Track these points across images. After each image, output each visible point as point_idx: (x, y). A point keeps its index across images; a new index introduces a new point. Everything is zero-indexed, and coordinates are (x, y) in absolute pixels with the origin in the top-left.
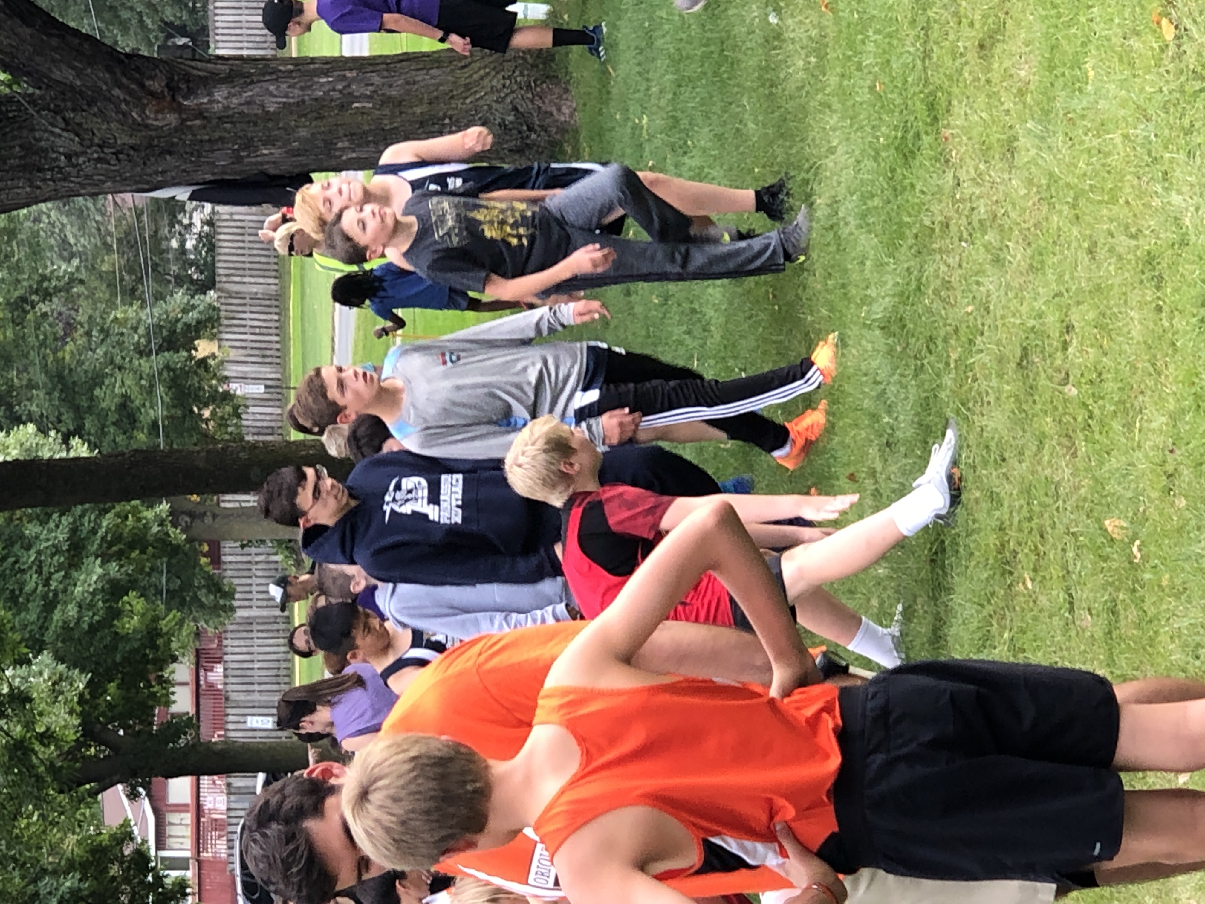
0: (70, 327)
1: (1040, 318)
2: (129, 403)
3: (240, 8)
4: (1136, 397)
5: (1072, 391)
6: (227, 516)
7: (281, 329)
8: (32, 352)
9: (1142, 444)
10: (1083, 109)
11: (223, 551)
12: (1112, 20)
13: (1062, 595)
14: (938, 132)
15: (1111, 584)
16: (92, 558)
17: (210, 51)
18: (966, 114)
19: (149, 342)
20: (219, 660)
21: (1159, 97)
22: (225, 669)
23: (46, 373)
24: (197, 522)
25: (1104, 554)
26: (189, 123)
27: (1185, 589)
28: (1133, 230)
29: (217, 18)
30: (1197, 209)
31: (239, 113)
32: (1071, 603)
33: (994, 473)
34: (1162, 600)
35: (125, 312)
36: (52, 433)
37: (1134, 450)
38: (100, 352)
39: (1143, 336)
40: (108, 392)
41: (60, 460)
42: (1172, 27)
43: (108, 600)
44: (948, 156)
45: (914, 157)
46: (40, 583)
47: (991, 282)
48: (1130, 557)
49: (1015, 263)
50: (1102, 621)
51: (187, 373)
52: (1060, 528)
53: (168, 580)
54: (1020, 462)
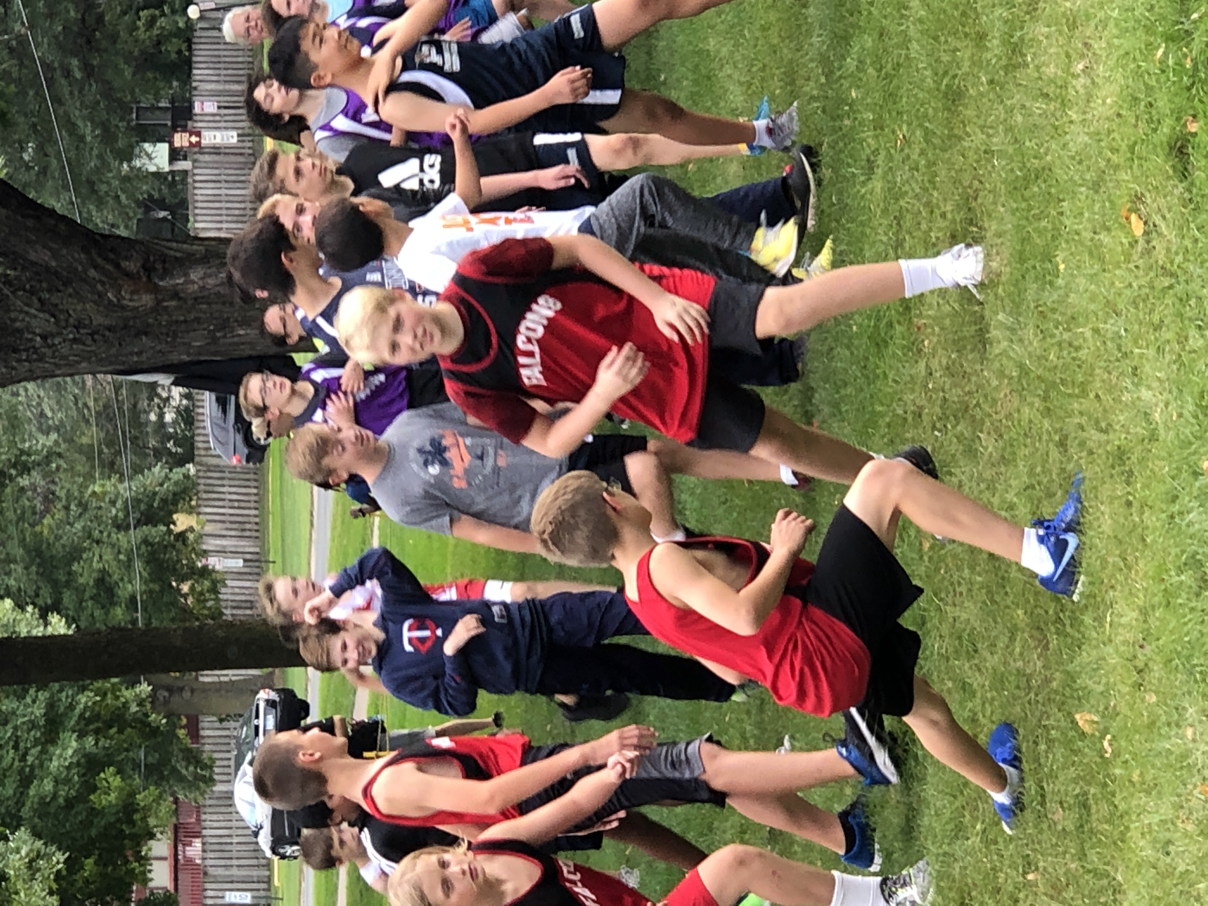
0: (49, 498)
1: (1012, 509)
2: (108, 579)
3: (219, 182)
4: (1106, 592)
6: (204, 691)
7: (260, 503)
8: (9, 526)
9: (1113, 637)
10: (1053, 302)
11: (201, 725)
12: (1082, 214)
13: (1033, 787)
14: (910, 322)
15: (1083, 779)
16: (68, 734)
17: (189, 225)
18: (938, 304)
19: (127, 515)
20: (198, 835)
21: (1128, 292)
22: (204, 844)
23: (24, 547)
24: (175, 699)
25: (1075, 748)
26: (165, 304)
27: (1156, 785)
28: (1103, 425)
29: (196, 192)
30: (1167, 405)
31: (215, 294)
32: (1043, 796)
33: (967, 665)
34: (1133, 795)
35: (103, 486)
36: (30, 608)
37: (1104, 644)
38: (78, 526)
39: (1114, 531)
40: (86, 566)
41: (36, 638)
42: (1142, 223)
43: (84, 775)
44: (921, 346)
45: (886, 347)
46: (17, 758)
47: (963, 473)
48: (1101, 752)
49: (987, 454)
50: (1074, 815)
51: (165, 547)
52: (1032, 721)
53: (146, 754)
54: (992, 653)
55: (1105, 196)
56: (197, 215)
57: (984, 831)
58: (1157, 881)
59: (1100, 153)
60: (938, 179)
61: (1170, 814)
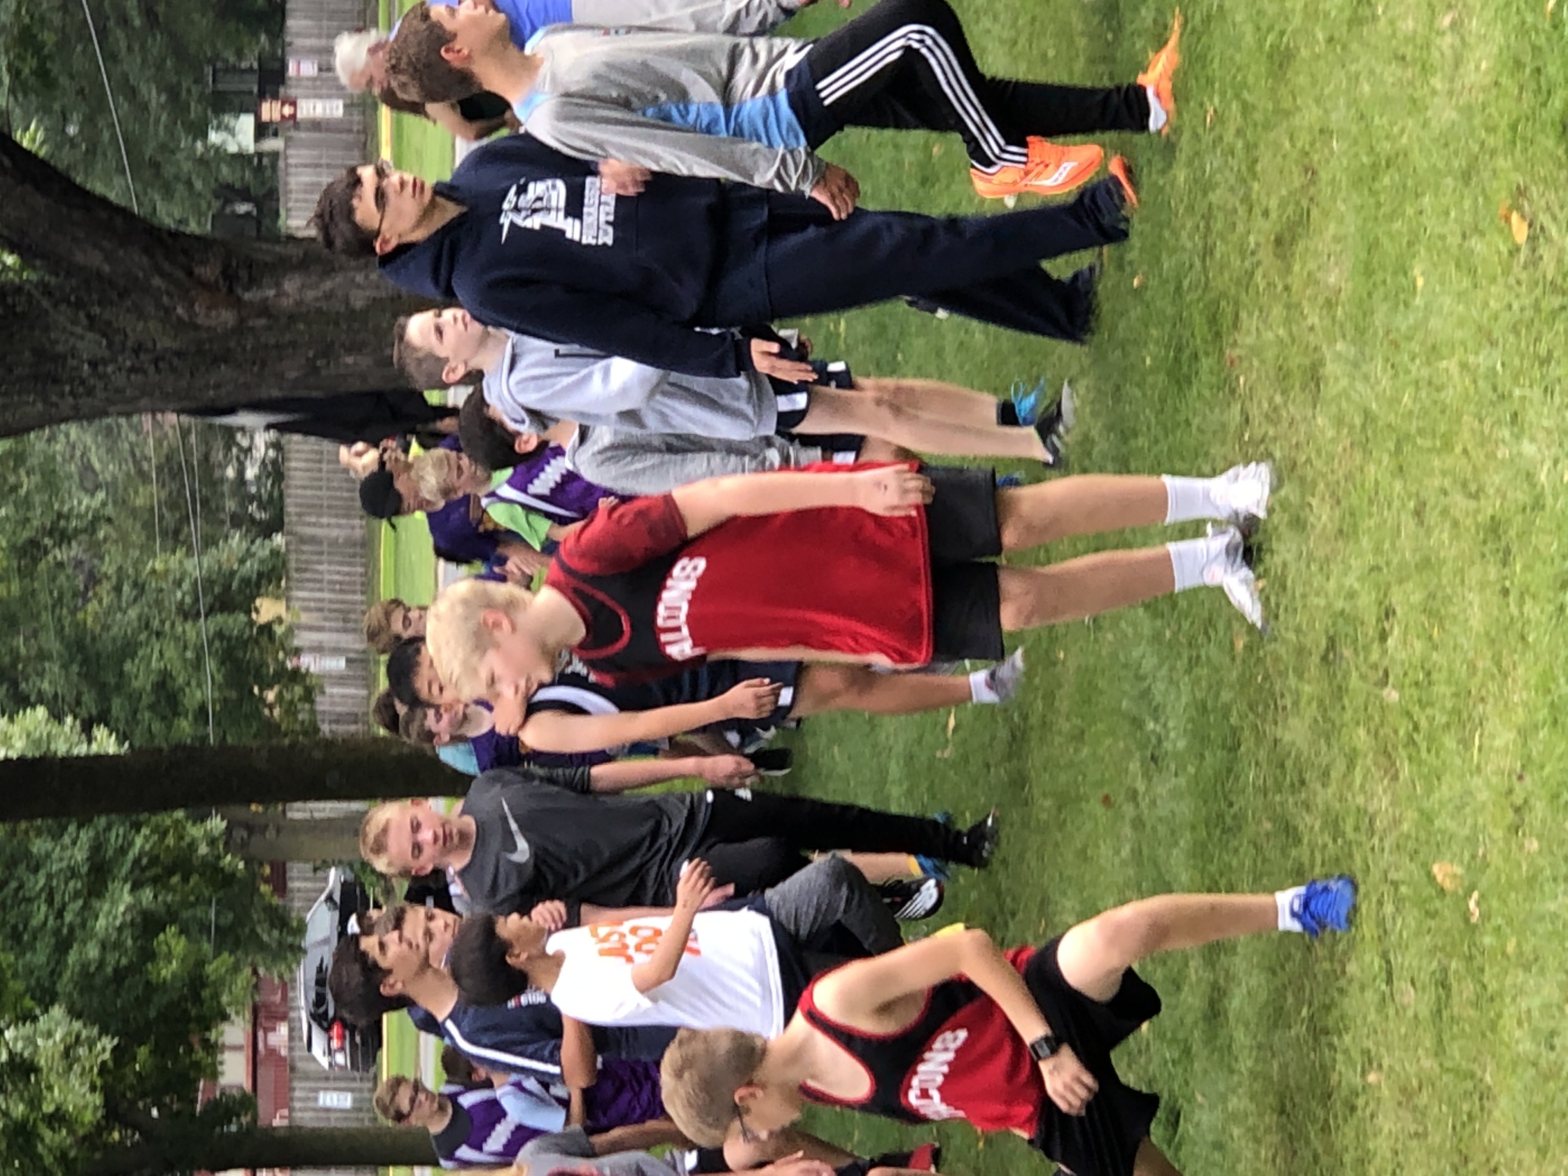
0: (93, 579)
1: (1352, 598)
2: (170, 682)
4: (1474, 705)
5: (1392, 695)
6: (294, 830)
7: (369, 585)
8: (44, 613)
9: (1483, 765)
10: (1409, 328)
11: (290, 874)
12: (1447, 213)
13: (1377, 961)
14: (1221, 351)
15: (1443, 949)
16: (117, 884)
17: (281, 222)
18: (1258, 331)
19: (196, 600)
20: (284, 1017)
21: (1507, 315)
22: (291, 1030)
23: (62, 639)
24: (256, 840)
25: (1432, 908)
26: (251, 323)
27: (1537, 958)
28: (1473, 488)
29: (289, 179)
30: (1556, 462)
31: (315, 310)
32: (1390, 974)
33: (1291, 800)
34: (1506, 972)
35: (166, 562)
36: (69, 720)
37: (1472, 775)
38: (132, 613)
39: (1485, 626)
40: (142, 666)
41: (78, 757)
42: (1525, 224)
43: (139, 938)
44: (1234, 384)
45: (1190, 385)
46: (51, 915)
47: (1288, 550)
48: (1466, 916)
49: (1319, 527)
50: (1430, 995)
51: (244, 643)
52: (1375, 874)
53: (217, 914)
54: (1323, 785)
55: (1478, 190)
56: (291, 209)
57: (1311, 1018)
58: (1537, 1083)
59: (1472, 133)
60: (1259, 166)
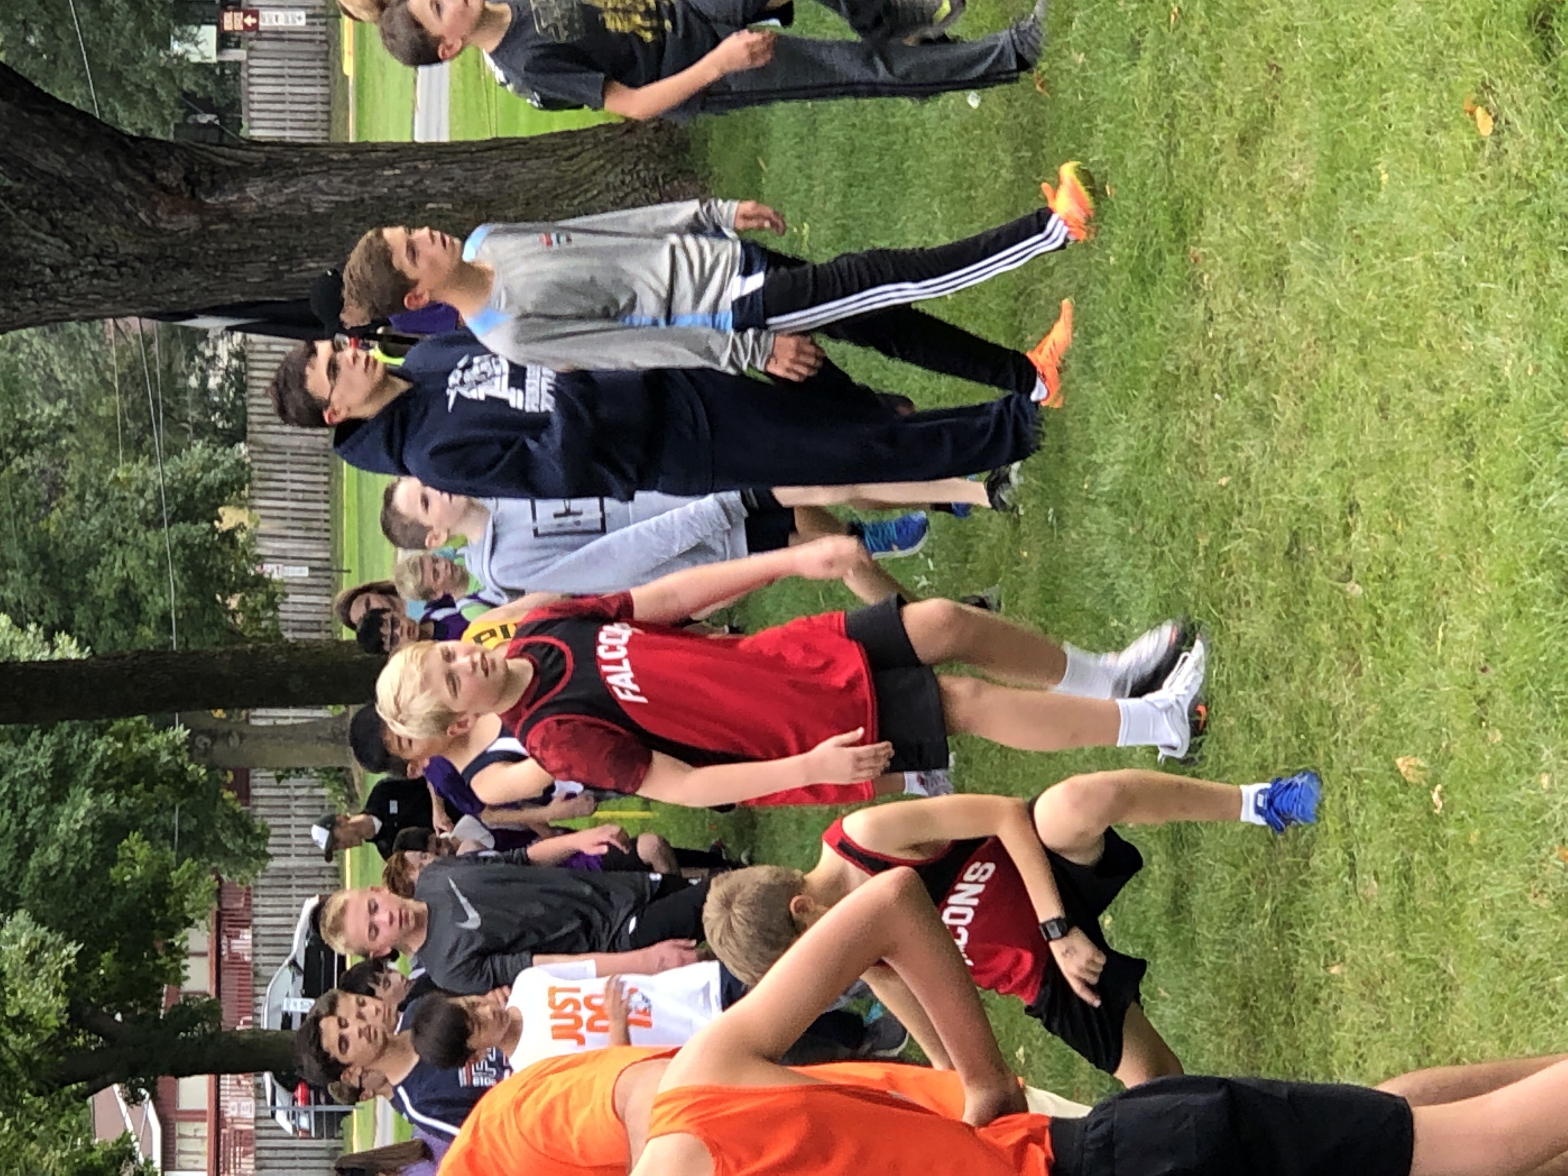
0: (57, 488)
1: (1316, 494)
2: (133, 590)
3: (282, 76)
4: (1438, 599)
5: (1355, 590)
6: (257, 737)
7: (332, 494)
8: (6, 521)
9: (1446, 660)
10: (1374, 223)
11: (253, 781)
12: (1411, 109)
13: (1340, 854)
14: (1185, 250)
15: (1404, 841)
16: (80, 790)
17: (243, 132)
18: (1222, 228)
19: (159, 509)
20: (247, 924)
21: (1471, 209)
22: (255, 936)
23: (25, 548)
24: (218, 748)
25: (1395, 802)
26: (213, 227)
27: (1500, 849)
28: (1437, 382)
29: (252, 89)
30: (1520, 356)
31: (278, 215)
32: (1352, 865)
33: (1254, 695)
34: (1469, 863)
35: (129, 470)
36: (32, 627)
37: (1435, 668)
38: (95, 522)
39: (1449, 520)
40: (105, 575)
41: (41, 662)
42: (1490, 118)
43: (101, 842)
44: (1198, 282)
45: (1154, 284)
46: (14, 821)
47: (1252, 447)
48: (1429, 806)
49: (1283, 422)
50: (1392, 889)
51: (208, 550)
52: (1339, 768)
53: (181, 819)
54: (1287, 681)
55: (1442, 85)
56: (253, 119)
57: (1275, 912)
58: (1499, 974)
59: (1437, 28)
60: (1223, 65)
61: (1519, 886)
